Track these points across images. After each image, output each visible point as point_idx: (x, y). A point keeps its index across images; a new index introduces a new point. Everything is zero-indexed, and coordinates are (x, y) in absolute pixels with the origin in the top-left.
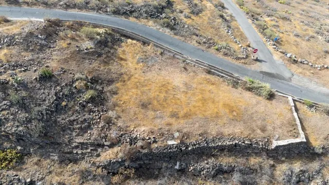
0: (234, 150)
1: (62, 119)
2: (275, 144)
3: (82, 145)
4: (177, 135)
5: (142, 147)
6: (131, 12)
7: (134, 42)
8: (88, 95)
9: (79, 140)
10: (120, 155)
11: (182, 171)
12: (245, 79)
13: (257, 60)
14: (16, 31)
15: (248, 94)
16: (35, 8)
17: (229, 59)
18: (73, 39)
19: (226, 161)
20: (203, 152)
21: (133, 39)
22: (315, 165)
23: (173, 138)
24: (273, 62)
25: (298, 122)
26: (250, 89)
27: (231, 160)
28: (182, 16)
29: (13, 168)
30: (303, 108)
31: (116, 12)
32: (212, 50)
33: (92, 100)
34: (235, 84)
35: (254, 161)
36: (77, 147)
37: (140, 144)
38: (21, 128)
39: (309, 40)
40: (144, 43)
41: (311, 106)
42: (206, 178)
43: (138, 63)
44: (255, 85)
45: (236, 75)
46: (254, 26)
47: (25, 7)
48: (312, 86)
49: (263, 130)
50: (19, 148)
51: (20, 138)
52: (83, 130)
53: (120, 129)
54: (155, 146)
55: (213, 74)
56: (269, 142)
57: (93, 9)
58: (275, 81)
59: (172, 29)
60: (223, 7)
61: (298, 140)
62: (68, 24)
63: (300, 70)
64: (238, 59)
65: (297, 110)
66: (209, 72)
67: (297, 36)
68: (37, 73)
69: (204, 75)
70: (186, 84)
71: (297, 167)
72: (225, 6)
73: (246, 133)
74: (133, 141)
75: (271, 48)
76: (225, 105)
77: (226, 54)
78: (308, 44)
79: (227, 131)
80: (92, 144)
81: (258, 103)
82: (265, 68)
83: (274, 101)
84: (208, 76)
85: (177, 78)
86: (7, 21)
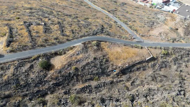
0: (139, 63)
1: (103, 67)
2: (147, 59)
3: (110, 72)
4: (127, 63)
5: (122, 68)
6: (97, 33)
7: (103, 42)
8: (105, 60)
9: (108, 71)
10: (118, 71)
11: (131, 71)
12: (134, 45)
13: (134, 38)
14: (80, 49)
15: (136, 49)
16: (74, 40)
17: (127, 40)
18: (91, 47)
19: (138, 66)
20: (134, 66)
21: (102, 42)
22: (156, 61)
23: (127, 64)
24: (137, 38)
25: (150, 53)
26: (136, 47)
27: (139, 65)
28: (108, 30)
29: (99, 80)
30: (149, 49)
31: (93, 35)
32: (122, 39)
33: (106, 61)
34: (132, 47)
35: (144, 64)
36: (108, 72)
37: (121, 68)
38: (97, 71)
39: (143, 28)
40: (105, 42)
41: (151, 48)
42: (136, 71)
43: (108, 48)
44: (137, 46)
45: (131, 45)
46: (128, 27)
47: (72, 41)
48: (149, 42)
49: (144, 57)
50: (97, 76)
51: (97, 74)
52: (108, 68)
53: (115, 66)
54: (124, 67)
55: (126, 46)
56: (146, 59)
57: (87, 36)
58: (140, 43)
59: (109, 35)
60: (116, 22)
61: (151, 57)
62: (87, 43)
63: (145, 38)
64: (130, 39)
65: (148, 50)
66: (125, 46)
67: (140, 27)
68: (92, 58)
69: (124, 47)
70: (122, 51)
71: (153, 63)
72: (117, 21)
73: (140, 58)
74: (119, 67)
75: (136, 33)
76: (133, 53)
77: (126, 39)
78: (144, 29)
79: (136, 59)
80: (111, 71)
81: (140, 50)
82: (136, 40)
83: (143, 49)
84: (125, 47)
85: (119, 50)
86: (74, 47)
